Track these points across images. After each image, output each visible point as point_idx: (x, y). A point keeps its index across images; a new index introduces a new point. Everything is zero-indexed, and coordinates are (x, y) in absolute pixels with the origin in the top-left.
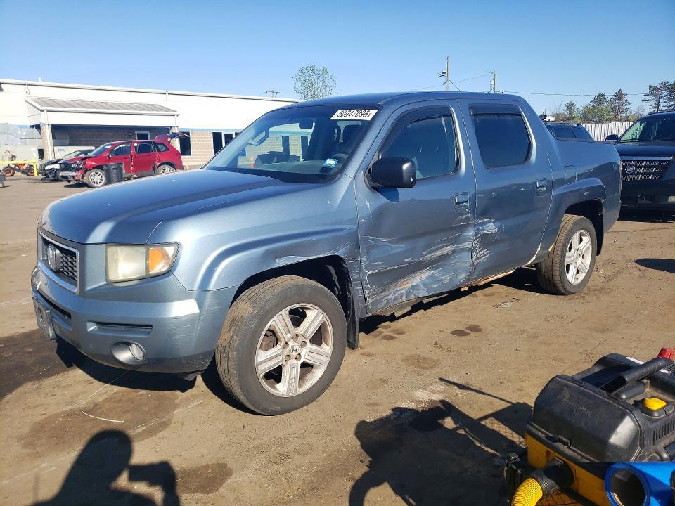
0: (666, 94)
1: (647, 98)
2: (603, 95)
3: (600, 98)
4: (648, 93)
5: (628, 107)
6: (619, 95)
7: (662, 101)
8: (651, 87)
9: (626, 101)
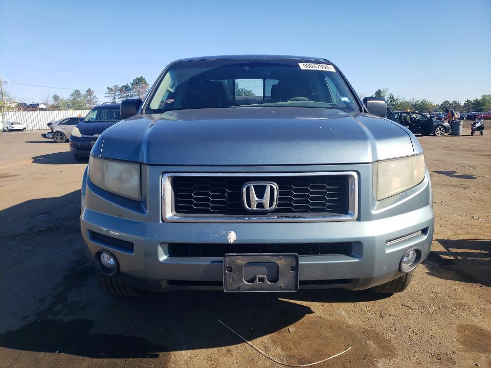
0: (118, 93)
1: (107, 95)
2: (78, 91)
3: (77, 93)
4: (108, 92)
5: (96, 100)
6: (89, 92)
7: (116, 97)
8: (108, 88)
9: (95, 96)
